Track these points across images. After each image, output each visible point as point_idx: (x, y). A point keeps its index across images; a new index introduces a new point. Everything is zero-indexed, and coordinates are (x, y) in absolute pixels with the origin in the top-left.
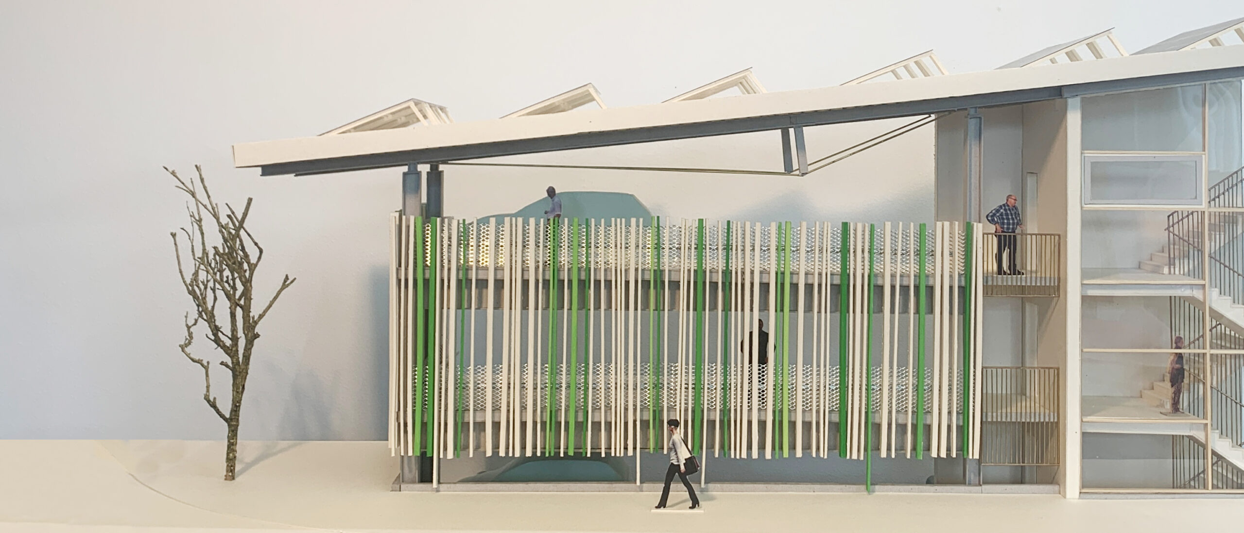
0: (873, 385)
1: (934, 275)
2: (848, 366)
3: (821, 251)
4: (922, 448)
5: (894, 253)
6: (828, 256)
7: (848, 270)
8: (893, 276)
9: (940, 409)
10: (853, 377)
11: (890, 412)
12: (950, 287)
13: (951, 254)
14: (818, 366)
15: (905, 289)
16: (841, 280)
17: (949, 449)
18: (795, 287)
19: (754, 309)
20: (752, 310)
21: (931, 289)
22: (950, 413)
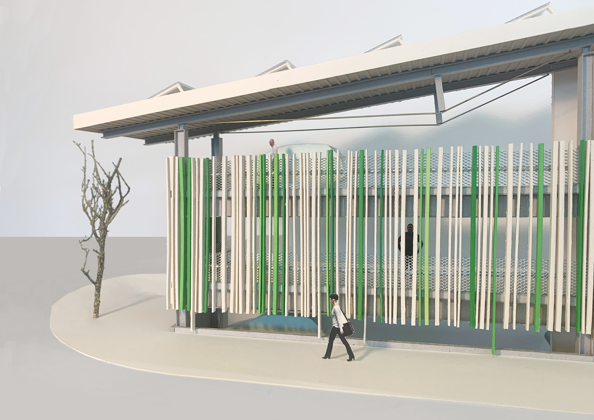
0: (498, 272)
1: (550, 185)
2: (477, 258)
3: (455, 170)
4: (539, 323)
5: (516, 169)
6: (460, 174)
7: (477, 184)
8: (515, 188)
9: (555, 293)
10: (481, 266)
11: (512, 294)
12: (565, 194)
13: (567, 168)
14: (453, 257)
15: (525, 197)
16: (472, 191)
17: (563, 324)
18: (433, 197)
19: (402, 215)
20: (400, 216)
21: (547, 196)
22: (564, 296)
